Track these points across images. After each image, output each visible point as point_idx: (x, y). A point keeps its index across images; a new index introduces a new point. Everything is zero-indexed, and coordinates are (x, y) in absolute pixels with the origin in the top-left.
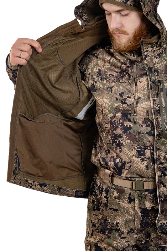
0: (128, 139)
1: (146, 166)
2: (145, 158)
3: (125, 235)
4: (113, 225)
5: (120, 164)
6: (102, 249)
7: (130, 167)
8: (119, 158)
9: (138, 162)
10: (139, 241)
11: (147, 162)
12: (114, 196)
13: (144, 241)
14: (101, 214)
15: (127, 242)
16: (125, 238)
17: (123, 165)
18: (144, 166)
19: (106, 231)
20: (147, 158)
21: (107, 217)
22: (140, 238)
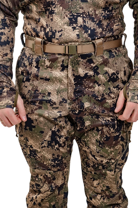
0: (61, 6)
1: (78, 35)
2: (77, 26)
3: (57, 105)
4: (44, 96)
5: (50, 34)
6: (33, 120)
7: (60, 36)
8: (49, 27)
9: (69, 30)
10: (73, 111)
11: (78, 30)
12: (45, 65)
13: (78, 111)
14: (31, 85)
15: (59, 112)
16: (57, 108)
17: (54, 34)
18: (75, 34)
19: (36, 102)
20: (79, 27)
21: (38, 87)
22: (73, 108)
